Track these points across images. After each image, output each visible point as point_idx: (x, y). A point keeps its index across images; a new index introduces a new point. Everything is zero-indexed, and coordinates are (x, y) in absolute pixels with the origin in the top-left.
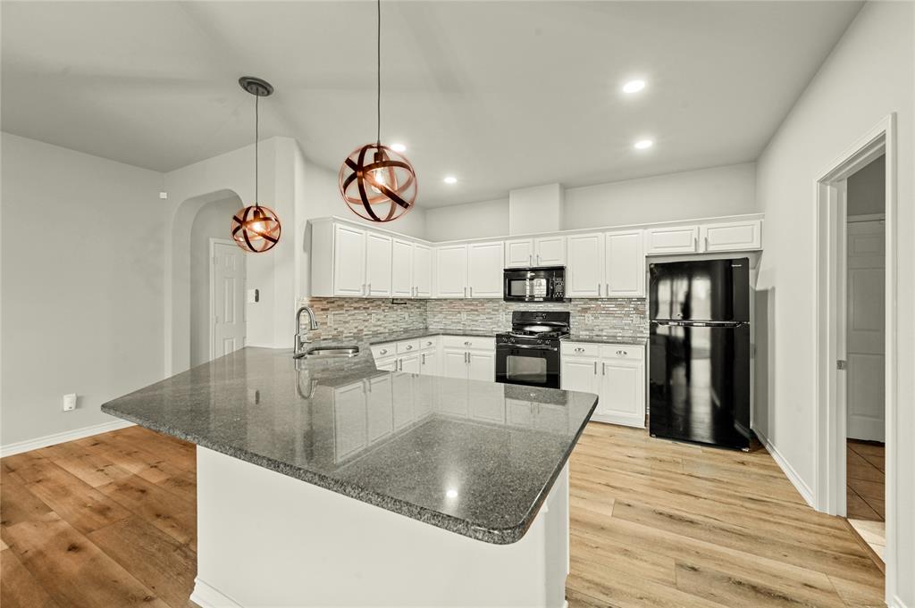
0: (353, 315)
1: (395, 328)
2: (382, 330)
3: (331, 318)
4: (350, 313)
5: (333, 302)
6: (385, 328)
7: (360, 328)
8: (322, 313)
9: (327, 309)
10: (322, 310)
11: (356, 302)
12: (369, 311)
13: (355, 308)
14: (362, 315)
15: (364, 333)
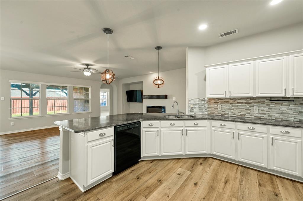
0: (238, 106)
1: (285, 118)
2: (266, 117)
3: (219, 106)
4: (234, 105)
5: (222, 100)
6: (271, 116)
7: (241, 113)
8: (215, 104)
9: (218, 103)
10: (215, 103)
11: (239, 100)
12: (251, 105)
13: (238, 103)
14: (244, 107)
15: (246, 116)
